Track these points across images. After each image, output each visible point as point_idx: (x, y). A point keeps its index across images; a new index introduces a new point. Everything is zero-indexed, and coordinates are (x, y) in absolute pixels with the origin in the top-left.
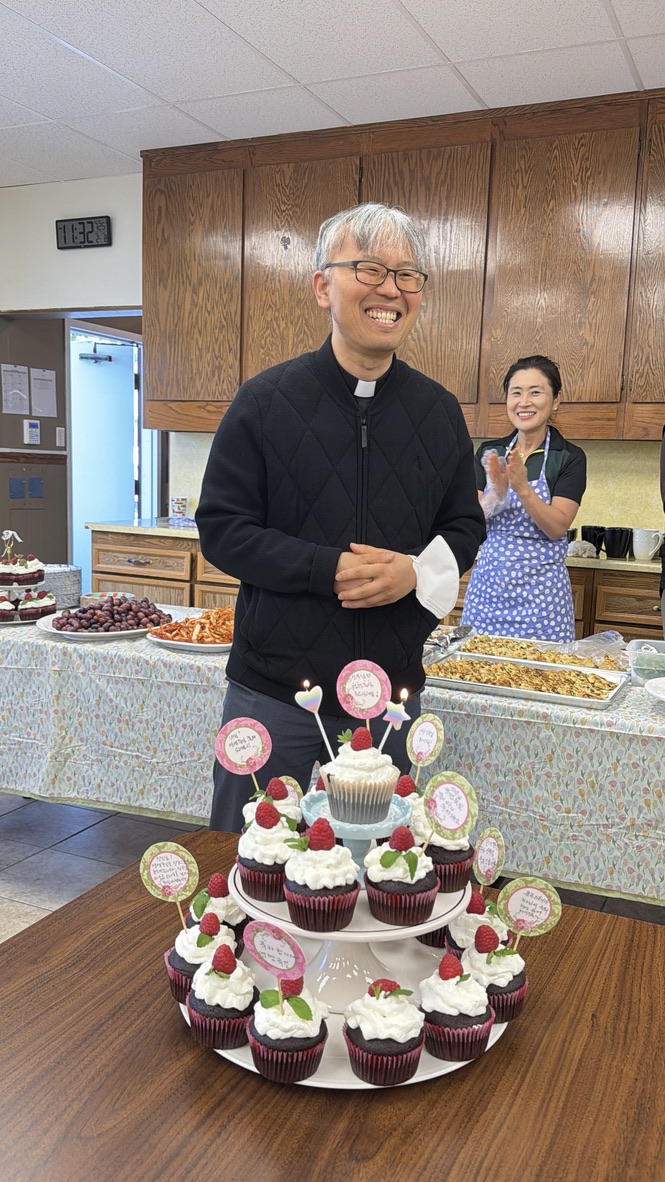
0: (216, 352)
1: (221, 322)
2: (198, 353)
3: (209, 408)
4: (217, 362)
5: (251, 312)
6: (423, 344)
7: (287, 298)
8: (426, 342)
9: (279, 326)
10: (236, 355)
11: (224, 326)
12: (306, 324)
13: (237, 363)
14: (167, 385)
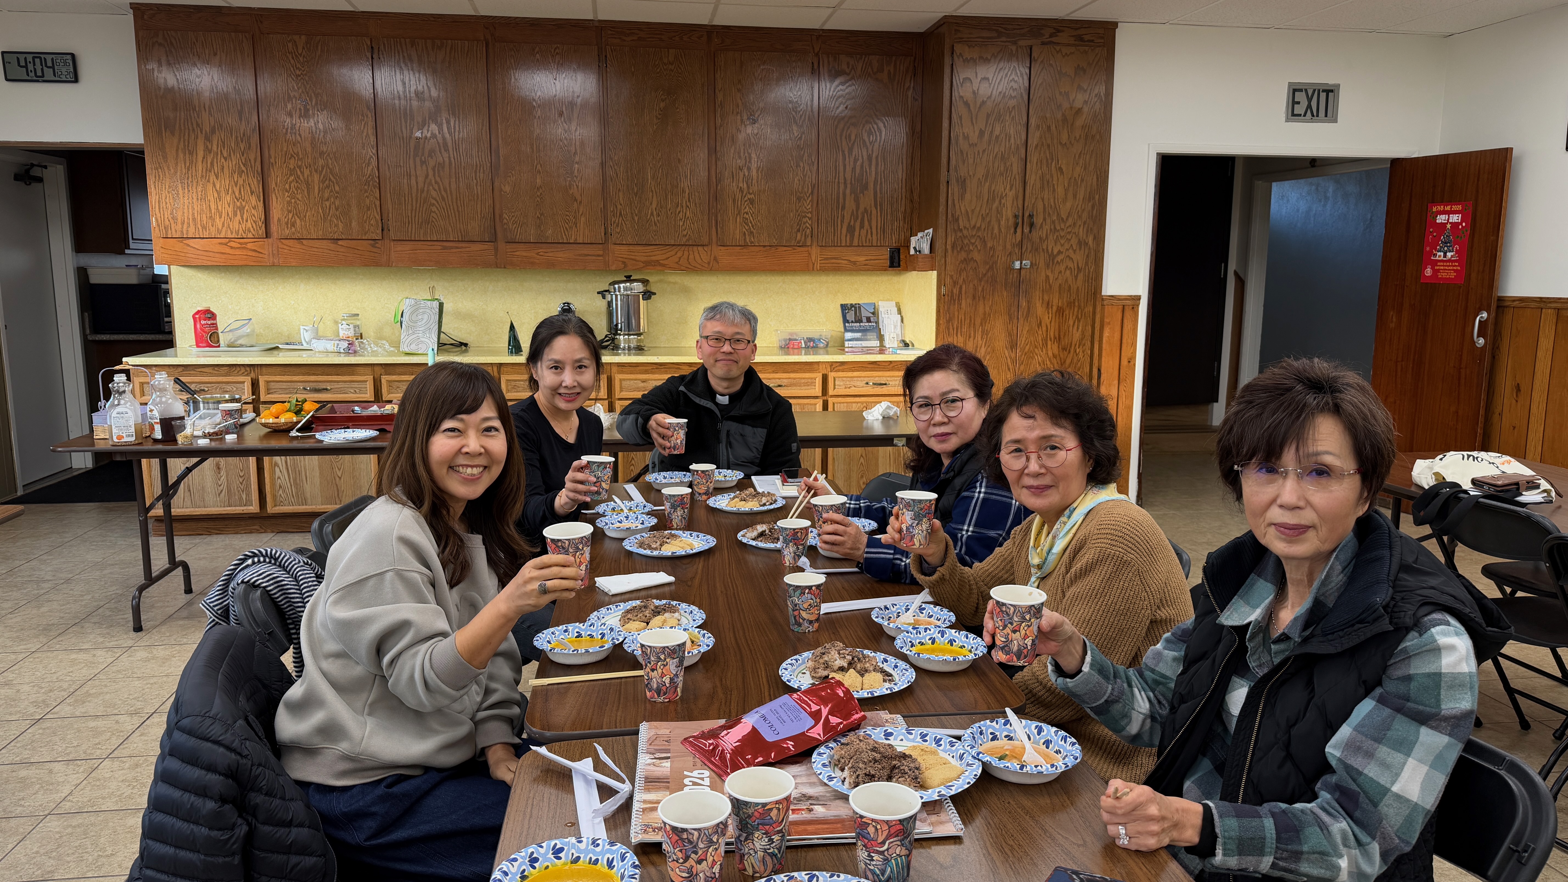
0: (237, 195)
1: (239, 167)
2: (216, 195)
3: (232, 244)
4: (238, 204)
5: (272, 160)
6: (443, 193)
7: (309, 149)
8: (445, 191)
9: (302, 173)
10: (259, 197)
11: (243, 171)
12: (331, 173)
13: (261, 205)
14: (183, 223)
